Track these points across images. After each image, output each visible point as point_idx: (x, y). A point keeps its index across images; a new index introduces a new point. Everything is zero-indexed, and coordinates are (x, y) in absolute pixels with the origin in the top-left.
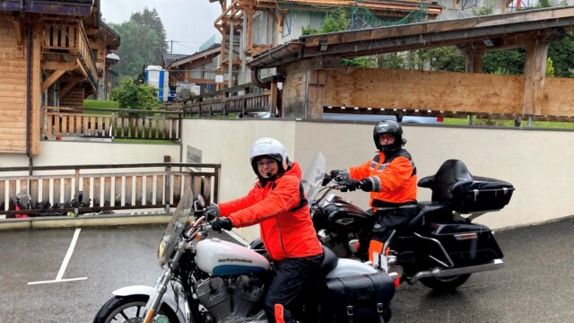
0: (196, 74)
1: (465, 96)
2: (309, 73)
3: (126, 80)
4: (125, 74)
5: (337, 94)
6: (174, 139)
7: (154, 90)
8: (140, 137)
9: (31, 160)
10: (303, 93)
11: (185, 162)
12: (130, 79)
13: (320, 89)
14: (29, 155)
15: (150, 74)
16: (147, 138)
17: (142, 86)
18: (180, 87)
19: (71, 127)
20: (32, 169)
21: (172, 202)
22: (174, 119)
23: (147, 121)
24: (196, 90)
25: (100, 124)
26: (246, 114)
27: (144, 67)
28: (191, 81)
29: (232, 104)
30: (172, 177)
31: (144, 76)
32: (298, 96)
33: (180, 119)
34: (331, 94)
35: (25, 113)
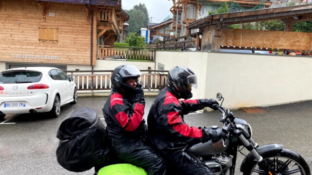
0: (162, 32)
1: (284, 42)
2: (214, 31)
3: (132, 34)
4: (131, 32)
5: (227, 40)
6: (152, 60)
7: (144, 38)
8: (138, 59)
9: (92, 68)
10: (211, 40)
11: (157, 69)
12: (133, 34)
13: (219, 38)
14: (92, 66)
15: (142, 31)
16: (141, 59)
17: (139, 37)
18: (155, 37)
19: (109, 54)
20: (93, 71)
21: (151, 87)
22: (153, 51)
23: (141, 52)
24: (161, 39)
25: (121, 53)
26: (185, 49)
27: (140, 29)
28: (160, 35)
29: (178, 45)
30: (152, 76)
31: (139, 32)
32: (209, 41)
33: (155, 51)
34: (224, 40)
35: (90, 48)
